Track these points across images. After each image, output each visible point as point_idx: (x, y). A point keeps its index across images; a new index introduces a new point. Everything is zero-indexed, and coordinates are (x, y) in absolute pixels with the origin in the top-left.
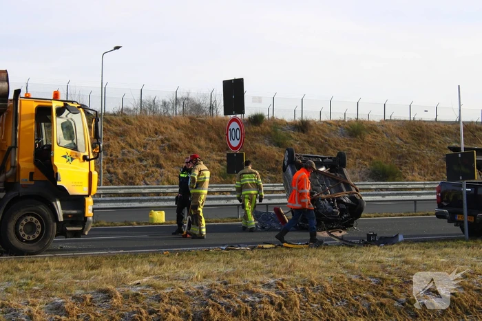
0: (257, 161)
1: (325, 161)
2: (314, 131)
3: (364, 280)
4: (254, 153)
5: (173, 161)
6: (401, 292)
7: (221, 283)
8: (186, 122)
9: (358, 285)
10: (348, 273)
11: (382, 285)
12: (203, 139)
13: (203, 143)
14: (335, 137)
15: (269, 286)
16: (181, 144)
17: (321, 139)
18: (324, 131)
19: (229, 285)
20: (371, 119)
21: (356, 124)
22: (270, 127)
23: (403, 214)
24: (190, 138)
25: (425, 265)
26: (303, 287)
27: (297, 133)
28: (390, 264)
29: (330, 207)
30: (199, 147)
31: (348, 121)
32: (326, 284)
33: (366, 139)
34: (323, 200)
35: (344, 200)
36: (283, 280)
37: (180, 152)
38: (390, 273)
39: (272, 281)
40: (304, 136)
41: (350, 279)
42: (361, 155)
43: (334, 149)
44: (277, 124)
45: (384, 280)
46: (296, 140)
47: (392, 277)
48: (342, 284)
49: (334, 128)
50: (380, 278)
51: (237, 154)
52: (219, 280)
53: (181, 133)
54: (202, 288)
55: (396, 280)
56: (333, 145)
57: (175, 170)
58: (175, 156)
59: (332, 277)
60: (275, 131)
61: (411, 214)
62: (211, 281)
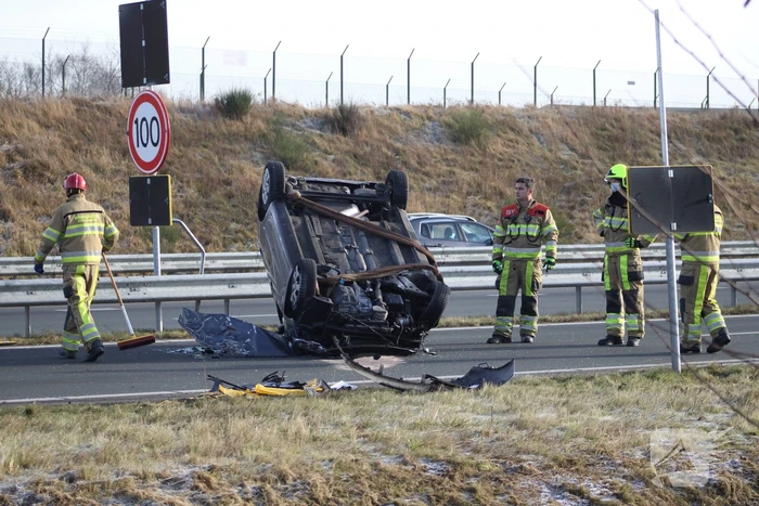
0: (234, 201)
1: (357, 192)
2: (369, 130)
3: (410, 468)
4: (228, 183)
5: (35, 204)
6: (496, 493)
7: (61, 479)
8: (66, 113)
9: (392, 477)
10: (375, 451)
11: (451, 478)
12: (106, 152)
13: (105, 159)
14: (420, 145)
15: (176, 483)
16: (54, 163)
17: (384, 150)
18: (392, 132)
19: (80, 482)
20: (504, 103)
21: (468, 113)
22: (267, 121)
23: (549, 318)
24: (75, 149)
25: (562, 429)
26: (259, 484)
27: (328, 135)
28: (480, 428)
29: (365, 301)
30: (97, 169)
31: (450, 107)
32: (317, 478)
33: (491, 149)
34: (349, 283)
35: (400, 285)
36: (211, 469)
37: (52, 182)
38: (477, 451)
39: (185, 471)
40: (344, 143)
41: (375, 466)
42: (479, 185)
43: (416, 171)
44: (281, 117)
45: (456, 465)
46: (326, 152)
47: (479, 458)
48: (355, 477)
49: (415, 123)
50: (449, 462)
51: (152, 178)
52: (57, 471)
53: (54, 137)
54: (13, 490)
55: (488, 467)
56: (413, 162)
57: (38, 224)
58: (39, 191)
59: (331, 460)
60: (278, 132)
61: (568, 317)
62: (39, 473)
